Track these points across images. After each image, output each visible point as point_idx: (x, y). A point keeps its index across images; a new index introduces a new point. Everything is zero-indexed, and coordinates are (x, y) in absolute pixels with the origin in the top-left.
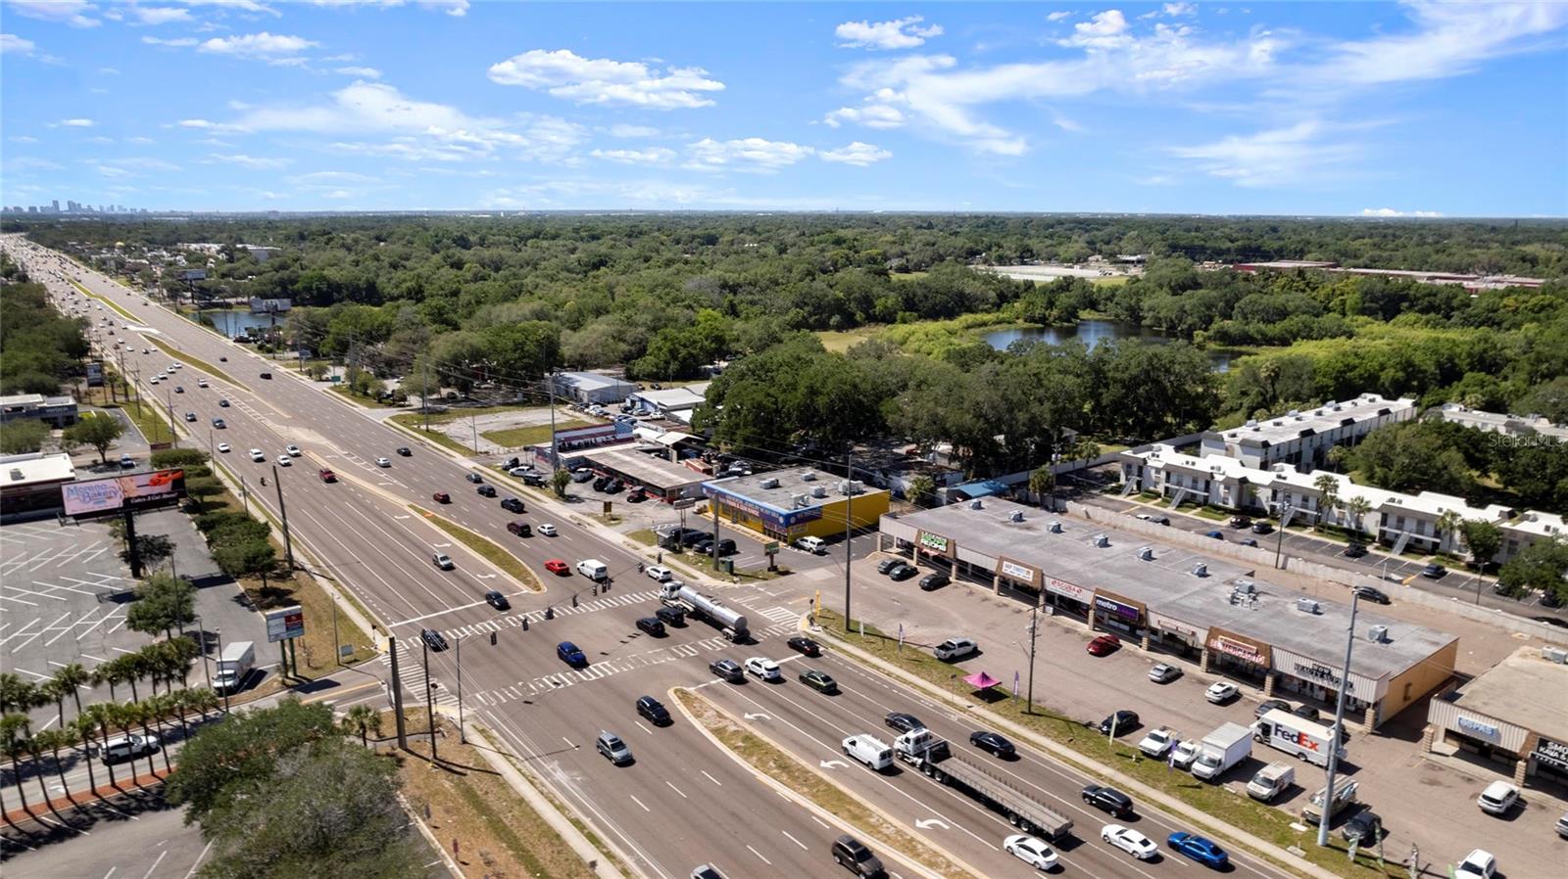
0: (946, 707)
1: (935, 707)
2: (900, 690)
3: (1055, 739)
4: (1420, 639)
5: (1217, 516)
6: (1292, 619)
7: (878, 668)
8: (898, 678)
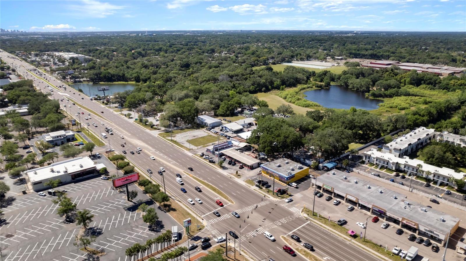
0: (345, 240)
1: (342, 240)
2: (333, 235)
3: (372, 249)
4: (452, 220)
5: (390, 172)
6: (420, 214)
7: (325, 228)
8: (331, 231)
